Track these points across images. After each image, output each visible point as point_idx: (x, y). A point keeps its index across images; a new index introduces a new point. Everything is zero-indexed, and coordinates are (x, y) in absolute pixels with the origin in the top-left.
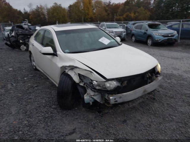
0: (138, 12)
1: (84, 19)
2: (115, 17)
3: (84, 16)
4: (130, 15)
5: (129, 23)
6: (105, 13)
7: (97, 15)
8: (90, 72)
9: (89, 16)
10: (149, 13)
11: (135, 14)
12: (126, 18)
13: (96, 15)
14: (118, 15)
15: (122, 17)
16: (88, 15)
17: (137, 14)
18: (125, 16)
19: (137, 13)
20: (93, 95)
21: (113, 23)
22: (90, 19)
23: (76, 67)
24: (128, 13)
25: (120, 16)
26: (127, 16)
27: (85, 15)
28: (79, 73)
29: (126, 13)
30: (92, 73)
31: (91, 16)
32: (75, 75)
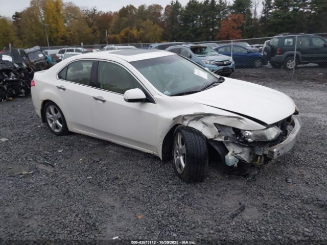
0: (144, 28)
1: (50, 39)
2: (106, 35)
3: (49, 33)
4: (131, 31)
5: (151, 47)
6: (88, 30)
7: (74, 33)
8: (236, 119)
9: (60, 34)
10: (161, 29)
11: (139, 31)
12: (126, 37)
13: (72, 32)
14: (110, 32)
15: (118, 36)
16: (58, 32)
17: (141, 31)
18: (122, 34)
19: (142, 28)
20: (241, 153)
21: (127, 45)
22: (62, 38)
23: (209, 115)
24: (127, 29)
25: (113, 33)
26: (127, 34)
27: (51, 32)
28: (215, 122)
29: (124, 30)
30: (241, 120)
31: (63, 34)
32: (204, 127)
